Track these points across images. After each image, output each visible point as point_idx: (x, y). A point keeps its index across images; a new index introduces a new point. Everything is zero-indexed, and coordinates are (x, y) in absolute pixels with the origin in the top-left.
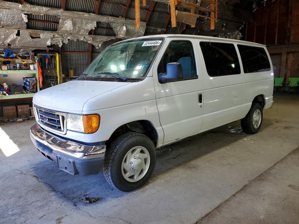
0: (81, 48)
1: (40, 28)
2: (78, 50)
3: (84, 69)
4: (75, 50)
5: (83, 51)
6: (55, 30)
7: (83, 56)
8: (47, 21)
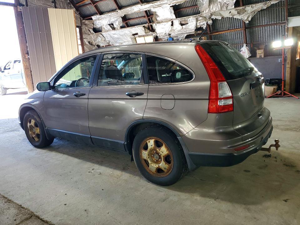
0: (235, 25)
1: (191, 14)
2: (233, 27)
3: (240, 47)
4: (226, 29)
5: (234, 28)
6: (198, 13)
7: (240, 33)
8: (194, 6)
